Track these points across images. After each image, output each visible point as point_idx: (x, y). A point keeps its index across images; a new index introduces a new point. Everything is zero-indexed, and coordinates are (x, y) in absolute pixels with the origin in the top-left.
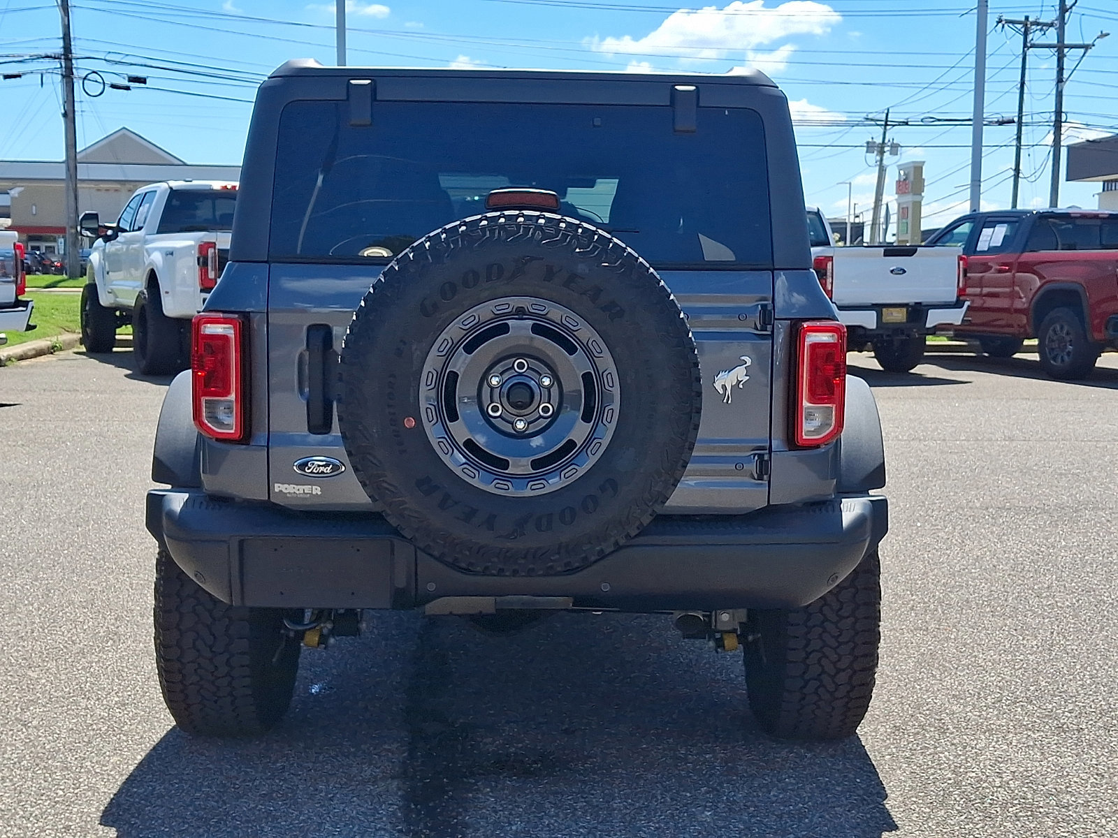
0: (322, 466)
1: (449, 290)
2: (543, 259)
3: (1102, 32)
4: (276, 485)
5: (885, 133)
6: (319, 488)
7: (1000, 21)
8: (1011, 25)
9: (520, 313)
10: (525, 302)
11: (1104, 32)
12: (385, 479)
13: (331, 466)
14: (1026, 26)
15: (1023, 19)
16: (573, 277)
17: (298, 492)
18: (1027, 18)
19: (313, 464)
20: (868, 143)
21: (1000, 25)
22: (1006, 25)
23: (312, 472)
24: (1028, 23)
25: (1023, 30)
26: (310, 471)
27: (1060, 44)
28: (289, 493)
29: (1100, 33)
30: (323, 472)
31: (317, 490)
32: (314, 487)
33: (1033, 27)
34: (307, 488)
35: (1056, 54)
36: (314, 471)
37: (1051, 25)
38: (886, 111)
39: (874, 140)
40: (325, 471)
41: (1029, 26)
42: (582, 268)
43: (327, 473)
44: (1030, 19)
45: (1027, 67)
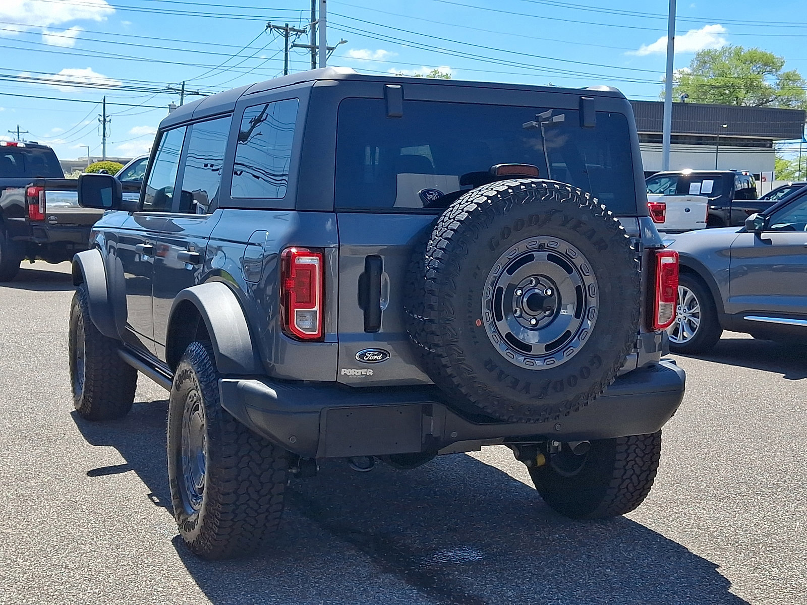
0: (376, 355)
1: (506, 233)
2: (562, 211)
3: (342, 40)
4: (342, 370)
5: (182, 99)
6: (372, 371)
7: (269, 26)
8: (276, 29)
9: (541, 248)
10: (545, 240)
11: (344, 40)
12: (464, 362)
13: (381, 355)
14: (287, 31)
15: (284, 26)
16: (580, 223)
17: (357, 374)
18: (287, 25)
19: (370, 354)
20: (170, 105)
21: (269, 29)
22: (273, 29)
23: (368, 360)
24: (288, 29)
25: (284, 33)
26: (367, 359)
27: (313, 46)
28: (351, 375)
29: (341, 41)
30: (376, 360)
31: (370, 372)
32: (369, 370)
33: (291, 32)
34: (364, 371)
35: (311, 52)
36: (370, 359)
37: (304, 31)
38: (182, 83)
39: (175, 104)
40: (378, 359)
41: (289, 31)
42: (584, 218)
43: (379, 360)
44: (289, 27)
45: (289, 59)
